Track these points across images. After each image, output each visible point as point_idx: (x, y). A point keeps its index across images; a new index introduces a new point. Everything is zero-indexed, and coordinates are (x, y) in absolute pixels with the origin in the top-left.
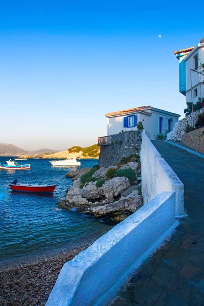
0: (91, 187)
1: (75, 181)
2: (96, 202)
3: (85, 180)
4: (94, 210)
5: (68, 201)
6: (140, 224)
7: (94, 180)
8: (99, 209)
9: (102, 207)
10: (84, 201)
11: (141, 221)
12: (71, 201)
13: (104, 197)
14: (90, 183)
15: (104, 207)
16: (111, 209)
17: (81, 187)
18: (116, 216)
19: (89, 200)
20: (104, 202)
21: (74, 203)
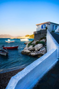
0: (31, 47)
1: (26, 45)
2: (32, 52)
3: (29, 45)
4: (32, 54)
5: (24, 51)
7: (32, 45)
8: (33, 54)
10: (29, 51)
12: (25, 51)
13: (35, 50)
15: (35, 53)
16: (37, 54)
17: (28, 47)
18: (38, 56)
19: (30, 51)
20: (35, 51)
21: (26, 52)
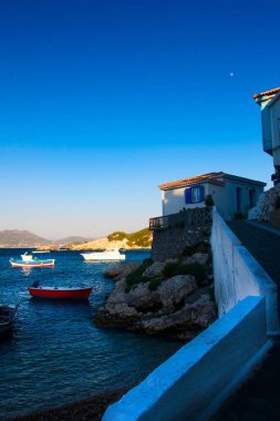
0: (141, 290)
1: (118, 283)
2: (149, 314)
3: (132, 280)
4: (147, 324)
5: (108, 312)
6: (215, 346)
7: (145, 280)
8: (153, 323)
9: (157, 320)
10: (131, 311)
11: (217, 341)
12: (112, 312)
13: (160, 305)
14: (140, 285)
15: (160, 320)
16: (170, 323)
17: (127, 291)
18: (180, 332)
19: (138, 309)
20: (160, 312)
21: (117, 315)
